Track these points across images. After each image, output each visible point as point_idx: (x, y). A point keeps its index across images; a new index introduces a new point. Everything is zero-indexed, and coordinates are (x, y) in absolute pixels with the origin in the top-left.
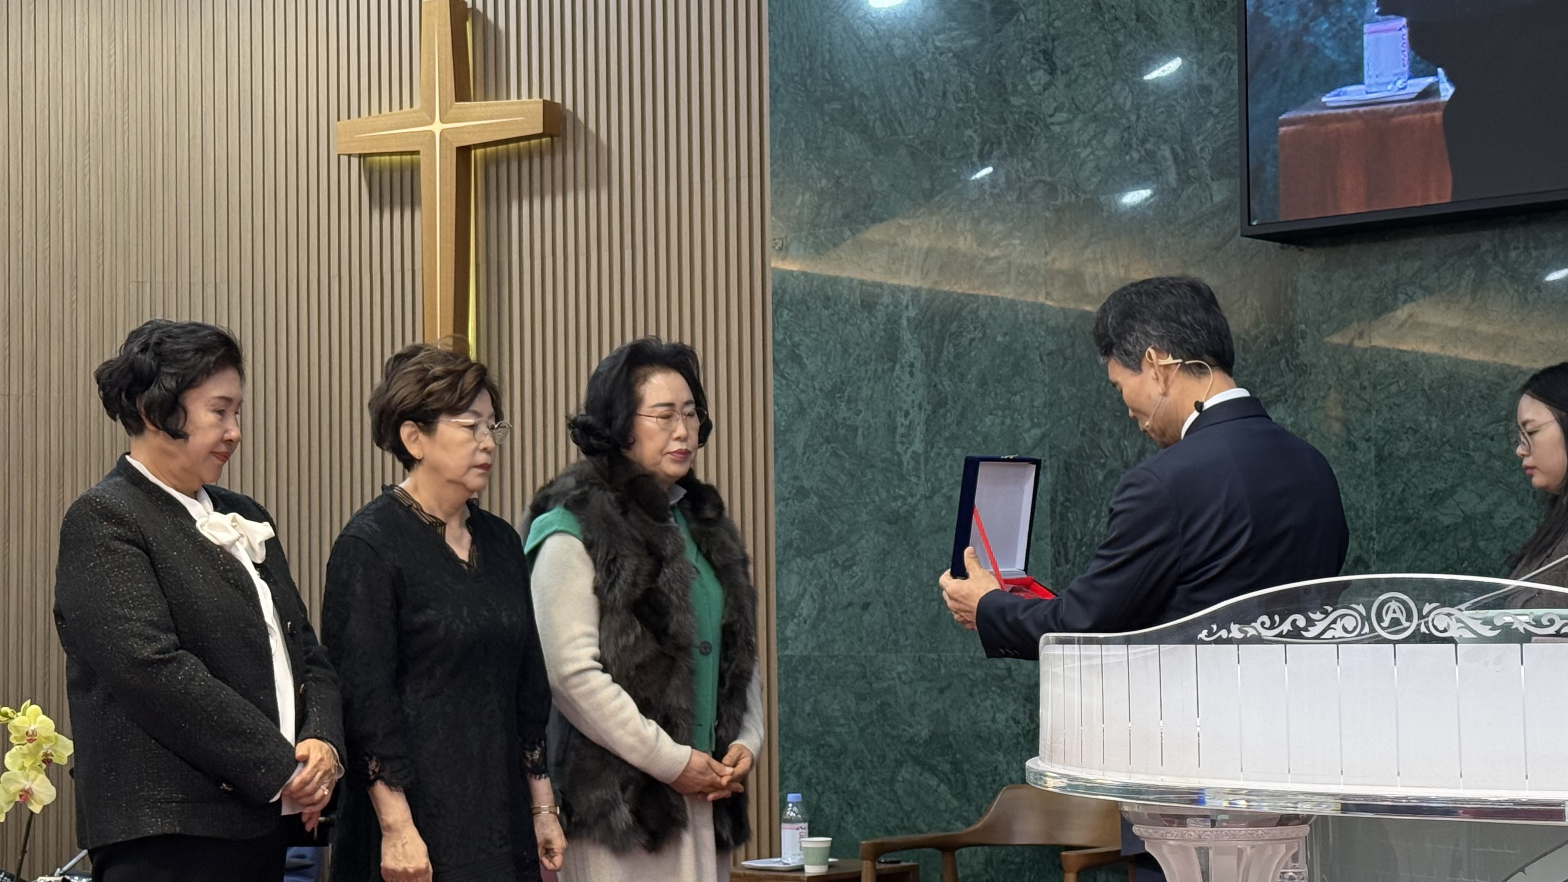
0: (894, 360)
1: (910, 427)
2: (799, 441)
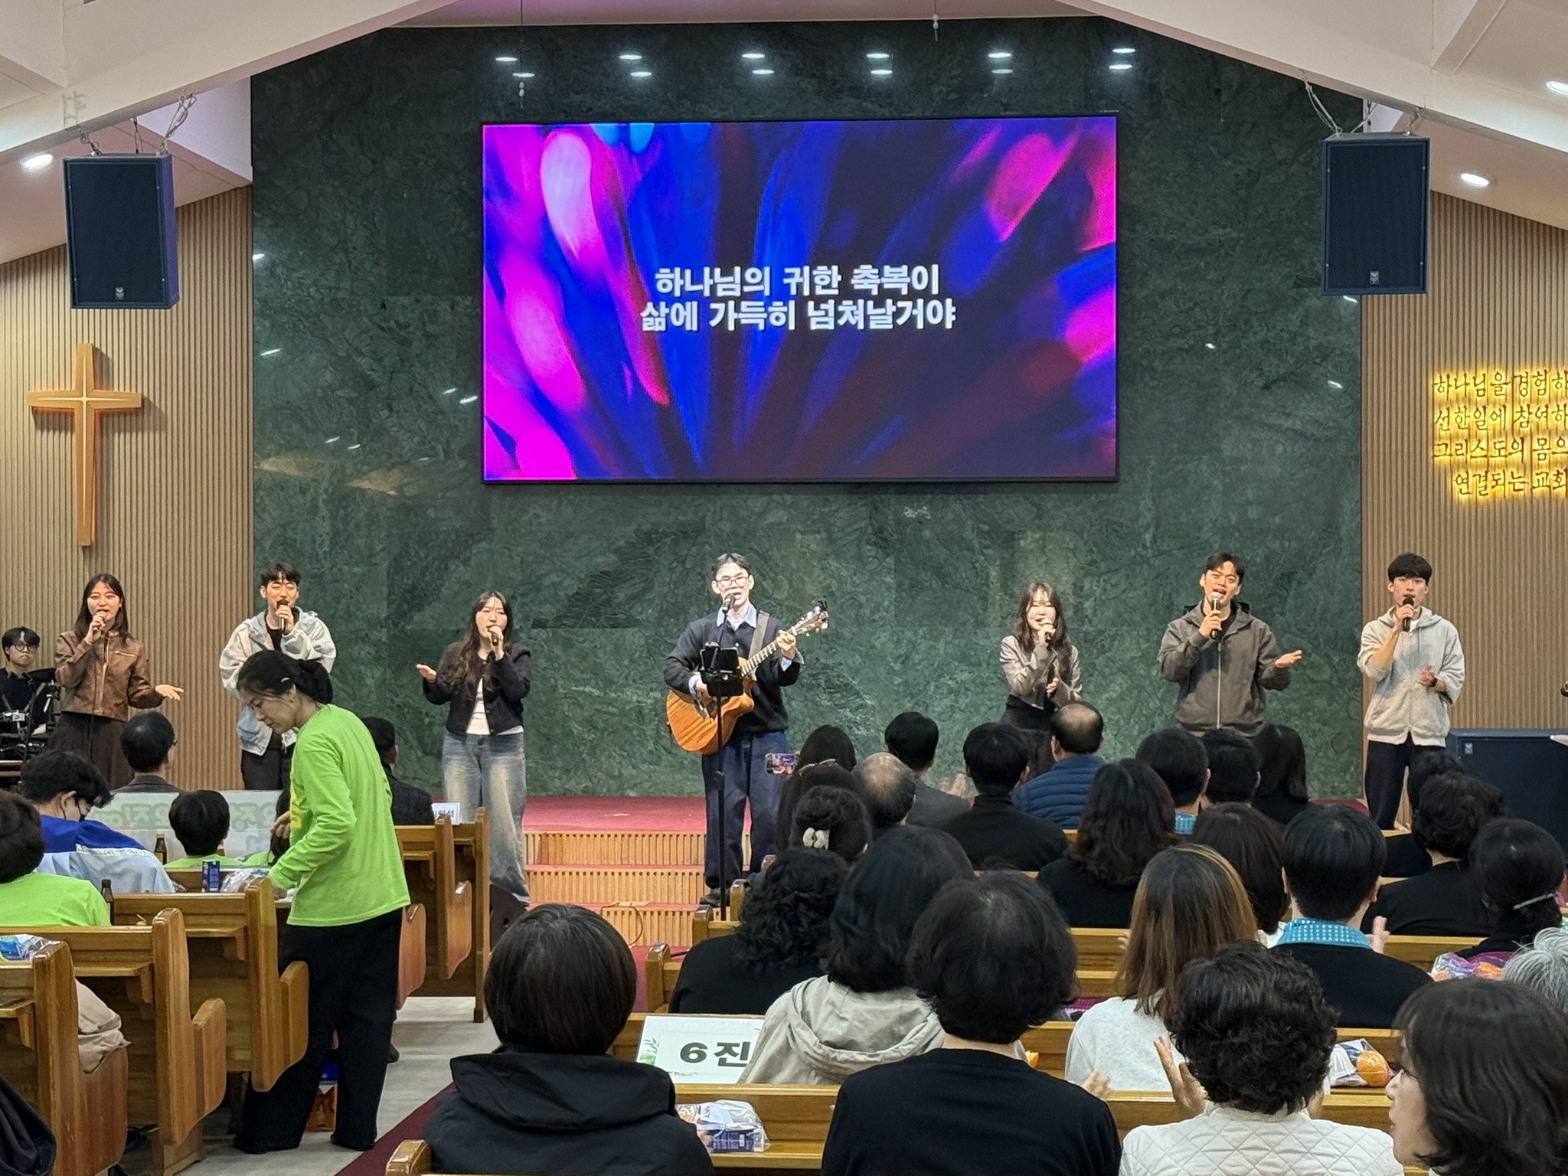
0: (315, 514)
1: (323, 541)
2: (267, 544)
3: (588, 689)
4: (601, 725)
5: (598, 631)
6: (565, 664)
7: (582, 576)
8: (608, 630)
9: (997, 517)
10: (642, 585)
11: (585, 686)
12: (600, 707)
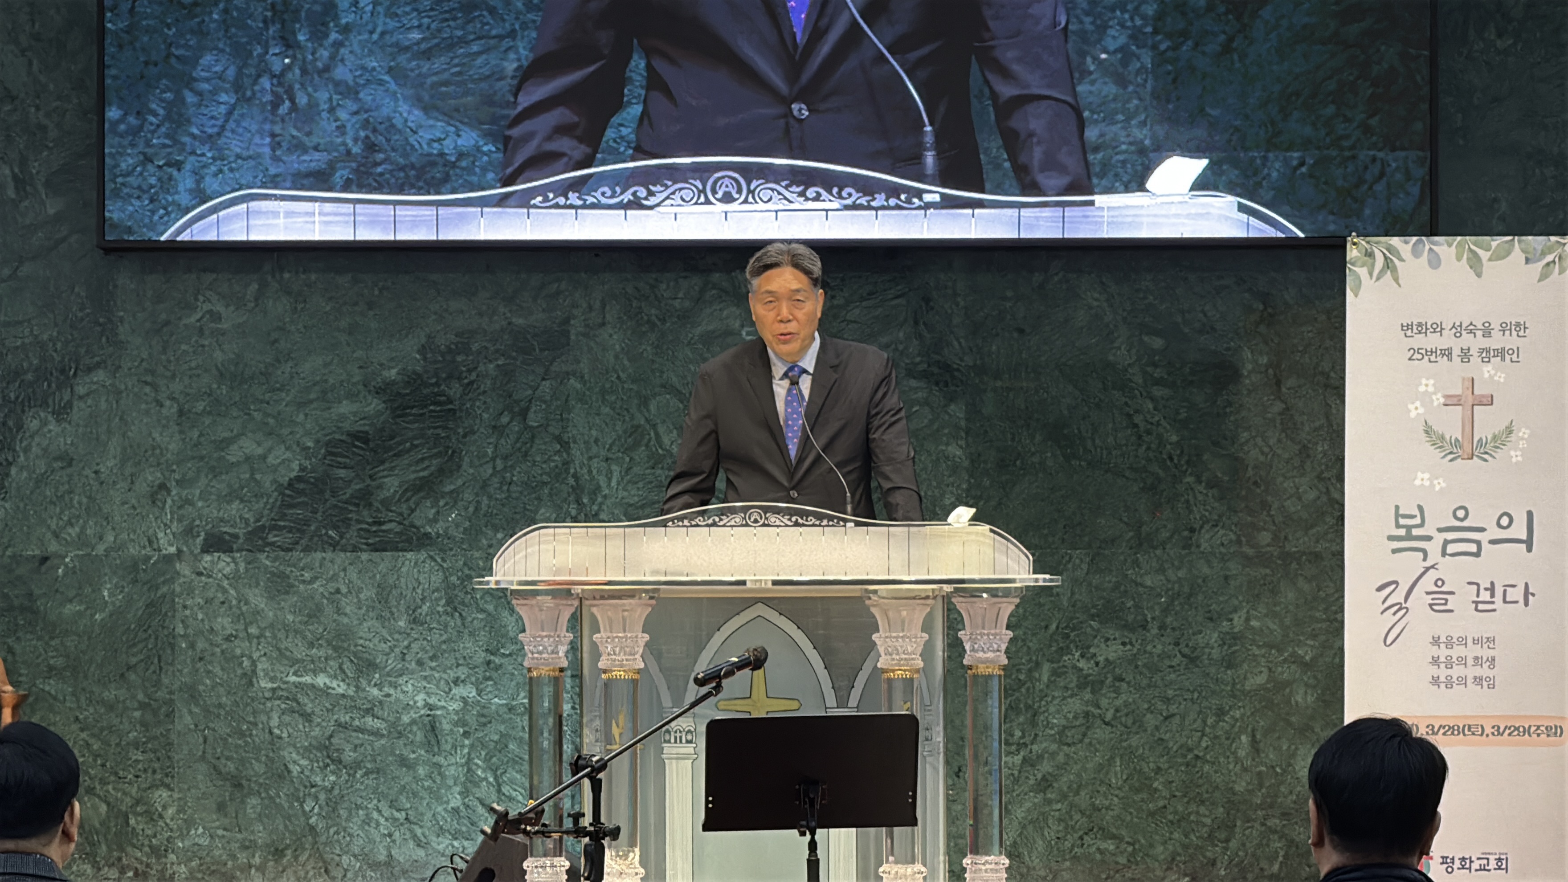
3: (321, 680)
4: (349, 755)
5: (341, 557)
6: (272, 626)
7: (310, 444)
8: (364, 556)
9: (1179, 319)
10: (434, 462)
11: (315, 673)
12: (345, 718)
